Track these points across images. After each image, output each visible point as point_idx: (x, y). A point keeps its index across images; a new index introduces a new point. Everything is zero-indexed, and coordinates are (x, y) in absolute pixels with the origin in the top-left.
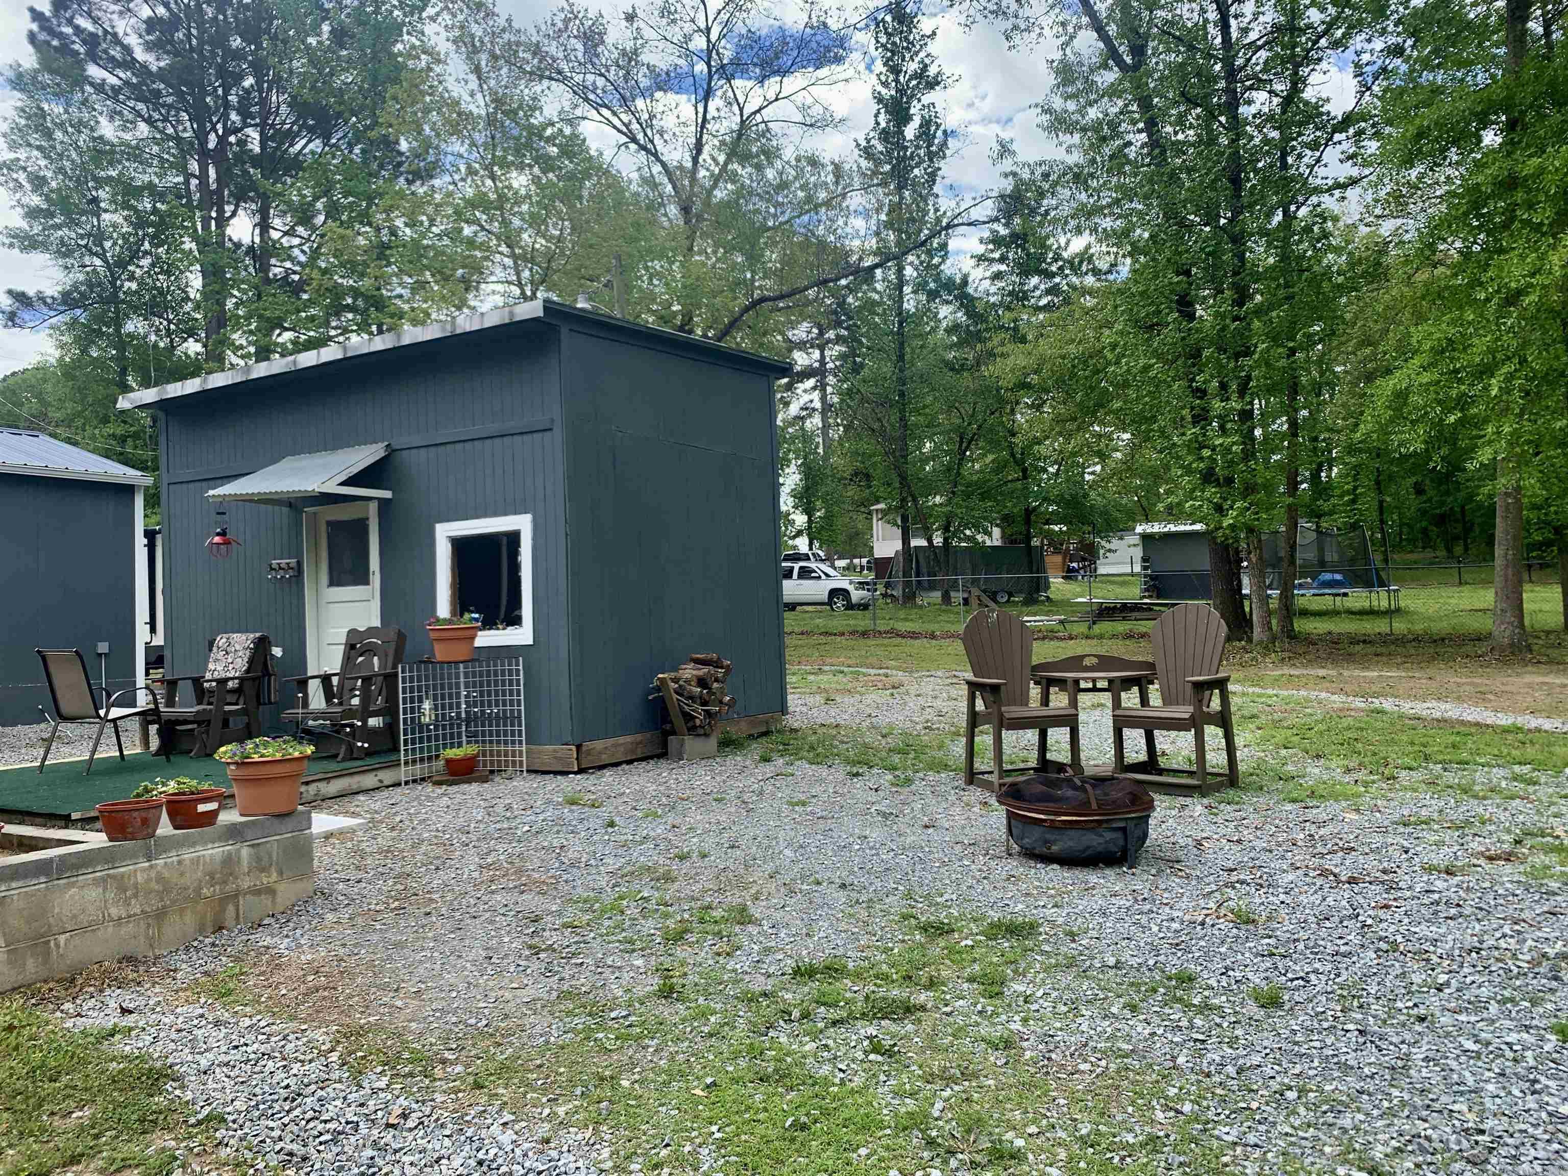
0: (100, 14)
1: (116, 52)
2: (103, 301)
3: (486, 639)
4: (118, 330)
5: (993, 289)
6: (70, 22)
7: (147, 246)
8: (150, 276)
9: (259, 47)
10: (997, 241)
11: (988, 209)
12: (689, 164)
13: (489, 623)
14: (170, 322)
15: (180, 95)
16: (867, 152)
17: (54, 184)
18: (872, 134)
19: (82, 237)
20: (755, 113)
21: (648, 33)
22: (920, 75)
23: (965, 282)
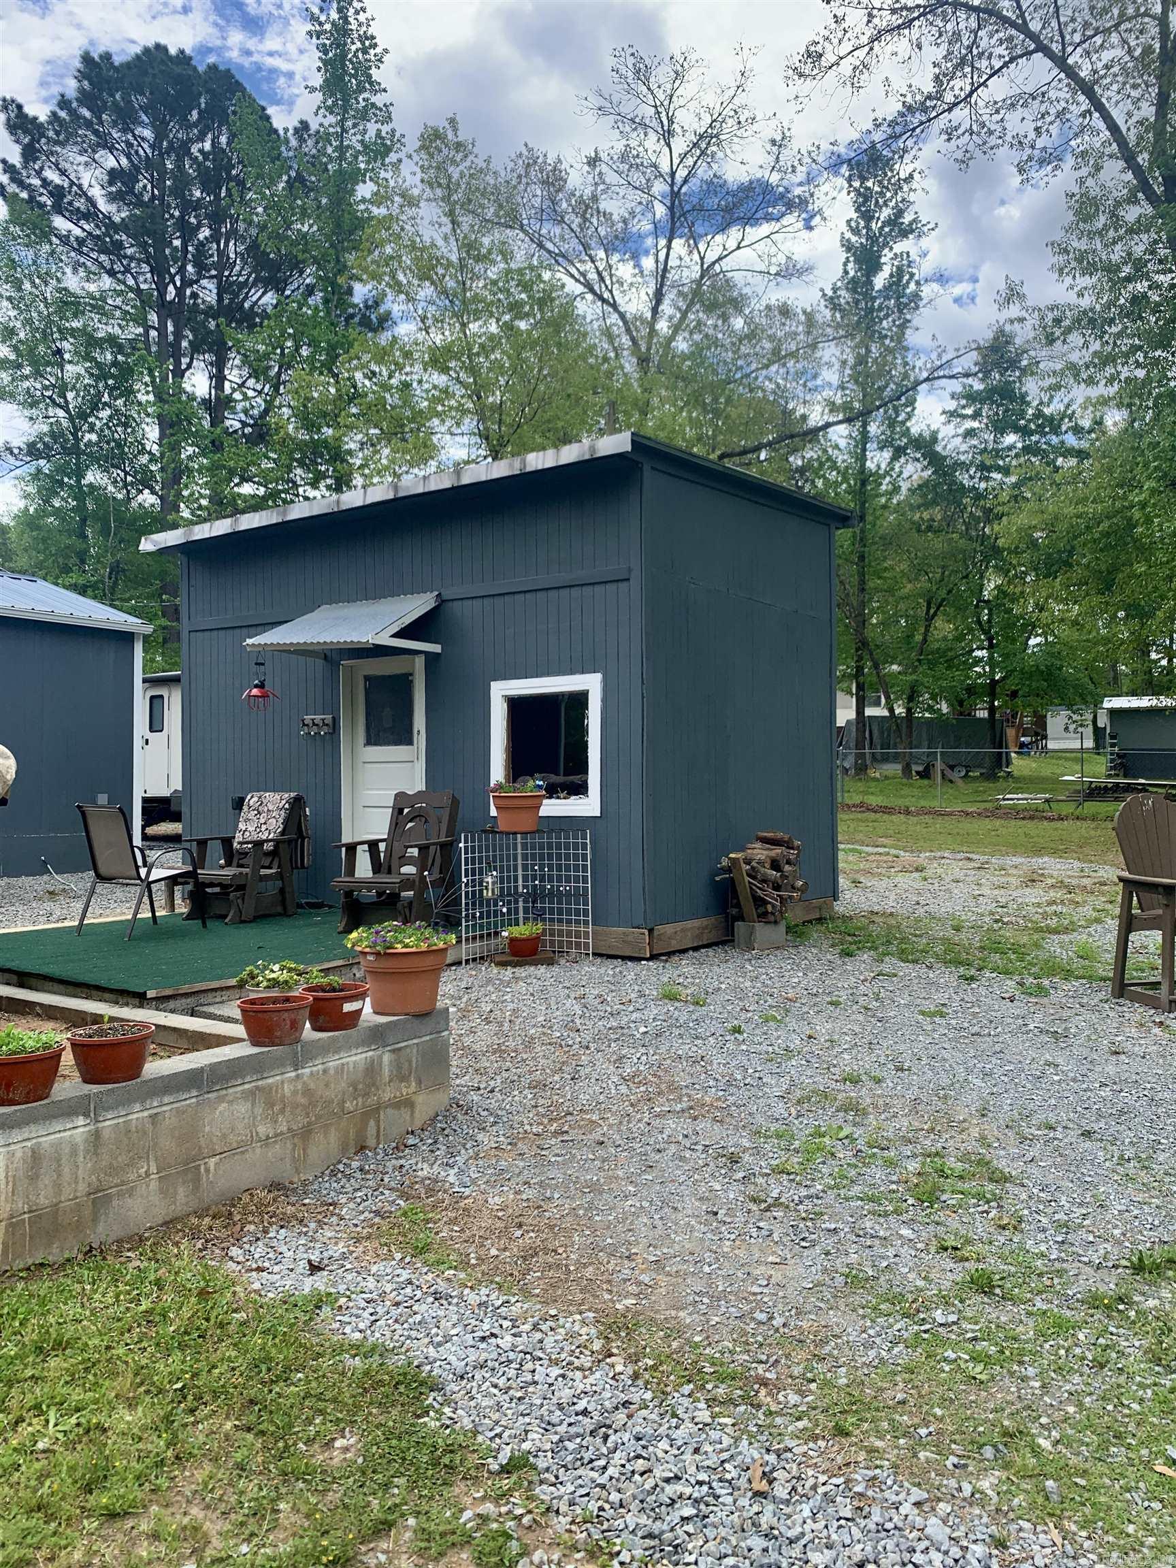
0: (67, 166)
1: (80, 204)
2: (66, 451)
3: (552, 807)
4: (78, 481)
5: (964, 447)
6: (39, 173)
7: (106, 398)
8: (109, 428)
9: (217, 196)
10: (970, 397)
11: (969, 361)
12: (649, 315)
13: (552, 791)
14: (126, 473)
15: (143, 246)
16: (833, 303)
17: (22, 335)
18: (839, 284)
19: (46, 388)
20: (714, 263)
21: (611, 177)
22: (893, 222)
23: (934, 438)
